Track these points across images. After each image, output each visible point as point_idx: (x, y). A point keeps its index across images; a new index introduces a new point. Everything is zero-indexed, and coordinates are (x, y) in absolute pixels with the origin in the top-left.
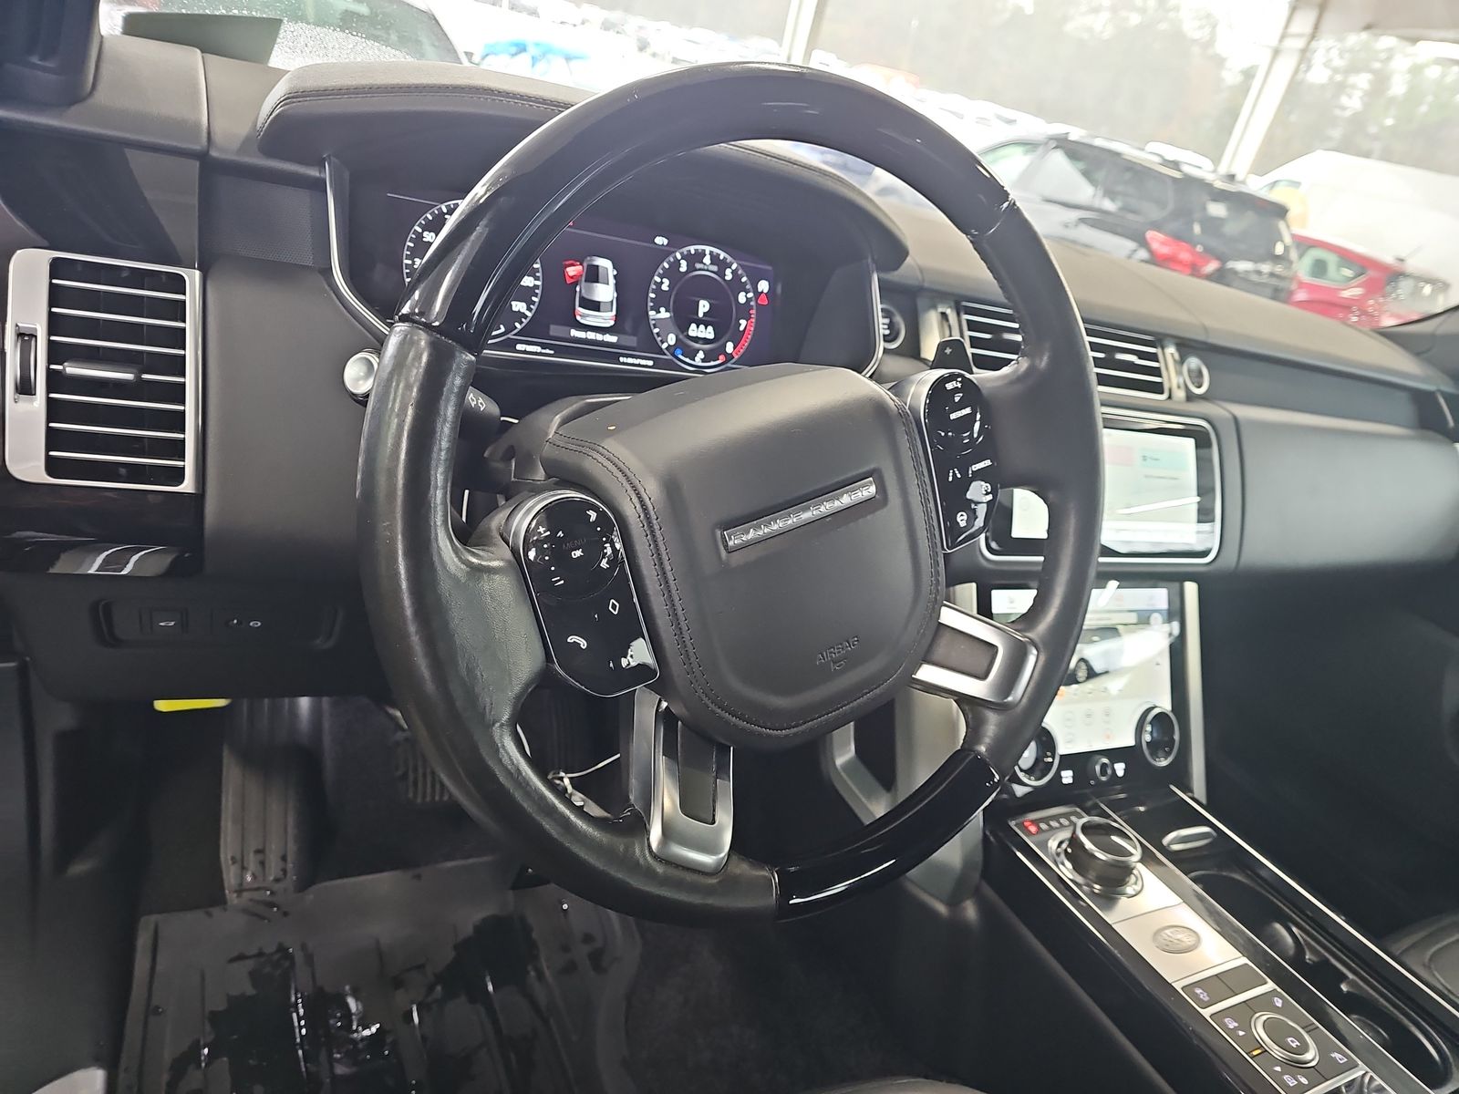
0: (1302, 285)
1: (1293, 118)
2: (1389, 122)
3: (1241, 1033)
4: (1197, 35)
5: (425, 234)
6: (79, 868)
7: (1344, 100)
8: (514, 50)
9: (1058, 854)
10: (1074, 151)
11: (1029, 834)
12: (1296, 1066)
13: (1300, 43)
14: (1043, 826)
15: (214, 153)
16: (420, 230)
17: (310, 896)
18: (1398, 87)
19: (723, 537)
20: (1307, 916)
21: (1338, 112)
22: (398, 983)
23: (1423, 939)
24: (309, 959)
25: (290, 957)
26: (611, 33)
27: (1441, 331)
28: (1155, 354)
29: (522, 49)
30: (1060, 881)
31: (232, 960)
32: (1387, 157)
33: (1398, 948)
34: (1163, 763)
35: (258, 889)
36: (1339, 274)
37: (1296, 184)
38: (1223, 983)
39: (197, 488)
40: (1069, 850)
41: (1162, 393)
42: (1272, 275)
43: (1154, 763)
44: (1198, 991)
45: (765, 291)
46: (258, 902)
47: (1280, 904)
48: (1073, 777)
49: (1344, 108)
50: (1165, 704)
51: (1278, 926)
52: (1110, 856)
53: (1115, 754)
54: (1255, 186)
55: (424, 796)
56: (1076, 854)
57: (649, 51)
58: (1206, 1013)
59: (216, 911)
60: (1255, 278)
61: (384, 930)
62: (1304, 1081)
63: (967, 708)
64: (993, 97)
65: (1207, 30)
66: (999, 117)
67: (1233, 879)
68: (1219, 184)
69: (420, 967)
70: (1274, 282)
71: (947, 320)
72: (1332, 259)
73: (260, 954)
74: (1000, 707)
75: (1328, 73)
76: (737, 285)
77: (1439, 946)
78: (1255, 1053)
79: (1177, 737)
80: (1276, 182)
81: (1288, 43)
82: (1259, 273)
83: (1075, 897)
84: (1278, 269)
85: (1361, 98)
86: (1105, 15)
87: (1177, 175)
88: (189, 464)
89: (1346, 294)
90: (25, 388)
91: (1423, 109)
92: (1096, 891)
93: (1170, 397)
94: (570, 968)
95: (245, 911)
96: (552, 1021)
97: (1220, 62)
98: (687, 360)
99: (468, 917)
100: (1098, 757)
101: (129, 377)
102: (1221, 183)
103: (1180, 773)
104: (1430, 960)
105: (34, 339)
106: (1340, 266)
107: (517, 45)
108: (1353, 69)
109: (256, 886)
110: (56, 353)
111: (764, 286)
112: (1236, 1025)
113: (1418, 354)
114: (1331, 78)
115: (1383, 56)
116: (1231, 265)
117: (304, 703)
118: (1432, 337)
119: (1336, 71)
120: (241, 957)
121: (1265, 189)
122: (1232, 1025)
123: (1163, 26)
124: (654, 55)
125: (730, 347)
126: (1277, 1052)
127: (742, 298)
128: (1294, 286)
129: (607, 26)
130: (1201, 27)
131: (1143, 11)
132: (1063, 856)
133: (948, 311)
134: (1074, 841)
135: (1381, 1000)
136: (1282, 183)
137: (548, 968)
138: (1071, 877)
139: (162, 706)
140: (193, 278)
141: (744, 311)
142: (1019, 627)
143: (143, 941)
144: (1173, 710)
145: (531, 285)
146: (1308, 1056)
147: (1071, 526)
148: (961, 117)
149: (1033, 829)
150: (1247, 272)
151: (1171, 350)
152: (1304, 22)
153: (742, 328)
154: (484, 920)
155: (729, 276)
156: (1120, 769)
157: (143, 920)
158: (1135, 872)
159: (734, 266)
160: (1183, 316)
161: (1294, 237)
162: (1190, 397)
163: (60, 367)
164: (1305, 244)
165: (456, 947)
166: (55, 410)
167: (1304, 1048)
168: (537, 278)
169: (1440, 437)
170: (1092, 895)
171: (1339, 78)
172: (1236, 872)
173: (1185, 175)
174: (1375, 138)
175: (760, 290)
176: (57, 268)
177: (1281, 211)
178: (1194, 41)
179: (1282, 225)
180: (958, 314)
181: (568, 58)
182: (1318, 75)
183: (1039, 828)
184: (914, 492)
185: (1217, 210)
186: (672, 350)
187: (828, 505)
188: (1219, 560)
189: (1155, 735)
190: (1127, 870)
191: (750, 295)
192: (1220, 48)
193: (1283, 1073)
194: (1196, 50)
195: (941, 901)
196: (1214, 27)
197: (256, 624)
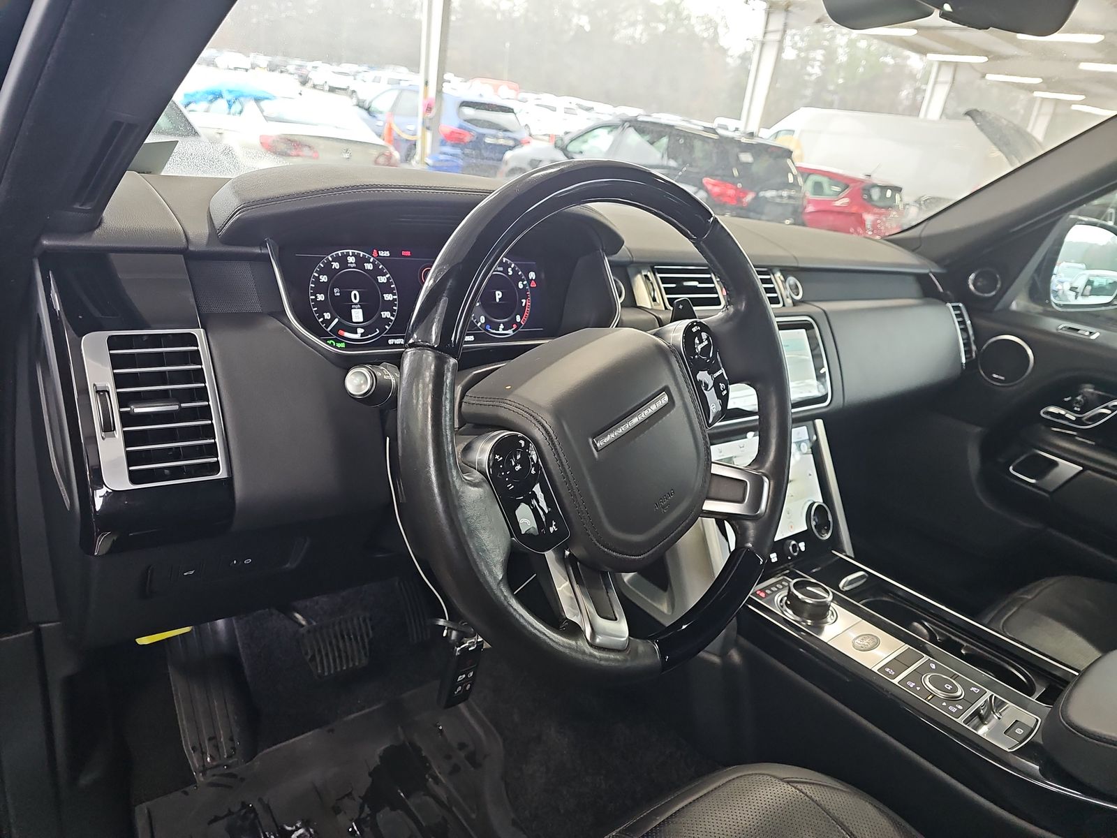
0: (809, 202)
1: (778, 85)
2: (841, 81)
3: (918, 688)
4: (705, 35)
5: (321, 277)
6: (85, 780)
7: (809, 69)
8: (211, 97)
9: (782, 606)
10: (640, 127)
11: (761, 598)
12: (953, 700)
13: (777, 37)
14: (768, 592)
15: (191, 248)
16: (317, 275)
17: (257, 763)
18: (842, 58)
19: (593, 442)
20: (931, 613)
21: (807, 78)
22: (337, 810)
23: (996, 615)
24: (267, 808)
25: (253, 809)
26: (276, 74)
27: (925, 234)
28: (770, 279)
29: (217, 96)
30: (786, 622)
31: (211, 822)
32: (844, 106)
33: (986, 621)
34: (827, 536)
35: (217, 766)
36: (831, 189)
37: (791, 132)
38: (899, 663)
39: (228, 475)
40: (789, 602)
41: (779, 303)
42: (790, 197)
43: (821, 538)
44: (888, 670)
45: (534, 278)
46: (221, 775)
47: (915, 610)
48: (777, 557)
49: (810, 75)
50: (819, 499)
51: (916, 624)
52: (813, 600)
53: (798, 537)
54: (765, 136)
55: (329, 670)
56: (793, 603)
57: (310, 84)
58: (896, 681)
59: (191, 788)
60: (778, 200)
61: (315, 775)
62: (960, 707)
63: (734, 522)
64: (572, 92)
65: (712, 31)
66: (580, 107)
67: (884, 601)
68: (744, 140)
69: (349, 795)
70: (792, 202)
71: (649, 280)
72: (825, 181)
73: (230, 813)
74: (754, 518)
75: (796, 52)
76: (515, 278)
77: (1007, 616)
78: (929, 698)
79: (830, 519)
80: (778, 132)
81: (770, 37)
82: (781, 197)
83: (798, 630)
84: (793, 193)
85: (820, 67)
86: (640, 28)
87: (715, 137)
88: (221, 458)
89: (838, 203)
90: (108, 427)
91: (861, 70)
92: (809, 624)
93: (784, 305)
94: (455, 770)
95: (212, 784)
96: (454, 809)
97: (724, 51)
98: (494, 331)
99: (374, 751)
100: (789, 541)
101: (176, 407)
102: (745, 139)
103: (835, 542)
104: (1003, 627)
105: (106, 393)
106: (830, 185)
107: (213, 93)
108: (811, 48)
109: (215, 763)
110: (124, 400)
111: (532, 275)
112: (914, 684)
113: (913, 250)
114: (798, 56)
115: (828, 36)
116: (762, 194)
117: (221, 623)
118: (920, 239)
119: (800, 50)
120: (216, 819)
121: (771, 138)
122: (912, 685)
123: (681, 30)
124: (314, 86)
125: (518, 318)
126: (940, 694)
127: (521, 286)
128: (805, 202)
129: (272, 68)
130: (707, 29)
131: (666, 22)
132: (785, 607)
133: (649, 274)
134: (790, 596)
135: (985, 653)
136: (782, 132)
137: (440, 773)
138: (793, 618)
139: (144, 641)
140: (199, 333)
141: (523, 293)
142: (755, 467)
143: (141, 823)
144: (824, 502)
145: (391, 299)
146: (958, 694)
147: (773, 401)
148: (554, 109)
149: (763, 595)
150: (773, 197)
151: (778, 275)
152: (777, 22)
153: (524, 305)
154: (385, 750)
155: (511, 273)
156: (802, 546)
157: (137, 809)
158: (831, 608)
159: (513, 266)
160: (780, 253)
161: (797, 168)
162: (795, 303)
163: (128, 409)
164: (806, 173)
165: (370, 775)
166: (129, 439)
167: (955, 689)
168: (394, 294)
169: (938, 301)
170: (808, 626)
171: (803, 55)
172: (882, 596)
173: (721, 136)
174: (834, 92)
175: (530, 278)
176: (113, 343)
177: (789, 153)
178: (704, 39)
179: (789, 161)
180: (654, 274)
181: (258, 100)
182: (789, 54)
183: (766, 593)
184: (687, 395)
185: (746, 157)
186: (484, 326)
187: (646, 412)
188: (833, 402)
189: (817, 520)
190: (826, 607)
191: (525, 282)
192: (723, 42)
193: (948, 706)
194: (705, 44)
195: (715, 655)
196: (716, 29)
197: (249, 561)
